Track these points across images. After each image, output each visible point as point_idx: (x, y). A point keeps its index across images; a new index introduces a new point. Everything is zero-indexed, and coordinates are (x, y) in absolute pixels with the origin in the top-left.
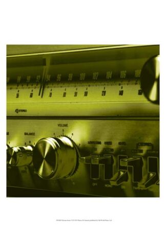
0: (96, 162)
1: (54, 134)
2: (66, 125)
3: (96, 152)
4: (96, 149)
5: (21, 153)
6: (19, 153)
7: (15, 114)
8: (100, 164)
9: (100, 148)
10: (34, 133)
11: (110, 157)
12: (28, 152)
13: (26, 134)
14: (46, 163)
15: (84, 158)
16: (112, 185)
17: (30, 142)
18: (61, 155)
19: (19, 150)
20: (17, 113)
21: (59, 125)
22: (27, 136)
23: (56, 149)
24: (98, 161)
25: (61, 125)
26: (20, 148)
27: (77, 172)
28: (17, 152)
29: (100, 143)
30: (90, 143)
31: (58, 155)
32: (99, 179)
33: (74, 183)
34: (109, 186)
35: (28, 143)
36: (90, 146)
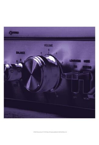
0: (76, 78)
1: (41, 53)
2: (51, 46)
3: (76, 69)
4: (76, 67)
5: (12, 69)
6: (10, 70)
7: (9, 36)
8: (79, 80)
9: (80, 66)
10: (24, 52)
11: (89, 73)
12: (18, 69)
13: (17, 53)
14: (33, 78)
15: (66, 74)
16: (89, 98)
17: (21, 60)
18: (46, 72)
19: (10, 67)
20: (11, 34)
21: (45, 45)
22: (18, 54)
23: (42, 66)
24: (77, 77)
25: (47, 45)
26: (12, 65)
27: (60, 86)
28: (9, 69)
29: (80, 61)
30: (72, 61)
31: (43, 71)
32: (78, 92)
33: (57, 96)
34: (88, 99)
35: (19, 60)
36: (71, 63)
